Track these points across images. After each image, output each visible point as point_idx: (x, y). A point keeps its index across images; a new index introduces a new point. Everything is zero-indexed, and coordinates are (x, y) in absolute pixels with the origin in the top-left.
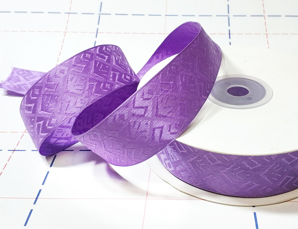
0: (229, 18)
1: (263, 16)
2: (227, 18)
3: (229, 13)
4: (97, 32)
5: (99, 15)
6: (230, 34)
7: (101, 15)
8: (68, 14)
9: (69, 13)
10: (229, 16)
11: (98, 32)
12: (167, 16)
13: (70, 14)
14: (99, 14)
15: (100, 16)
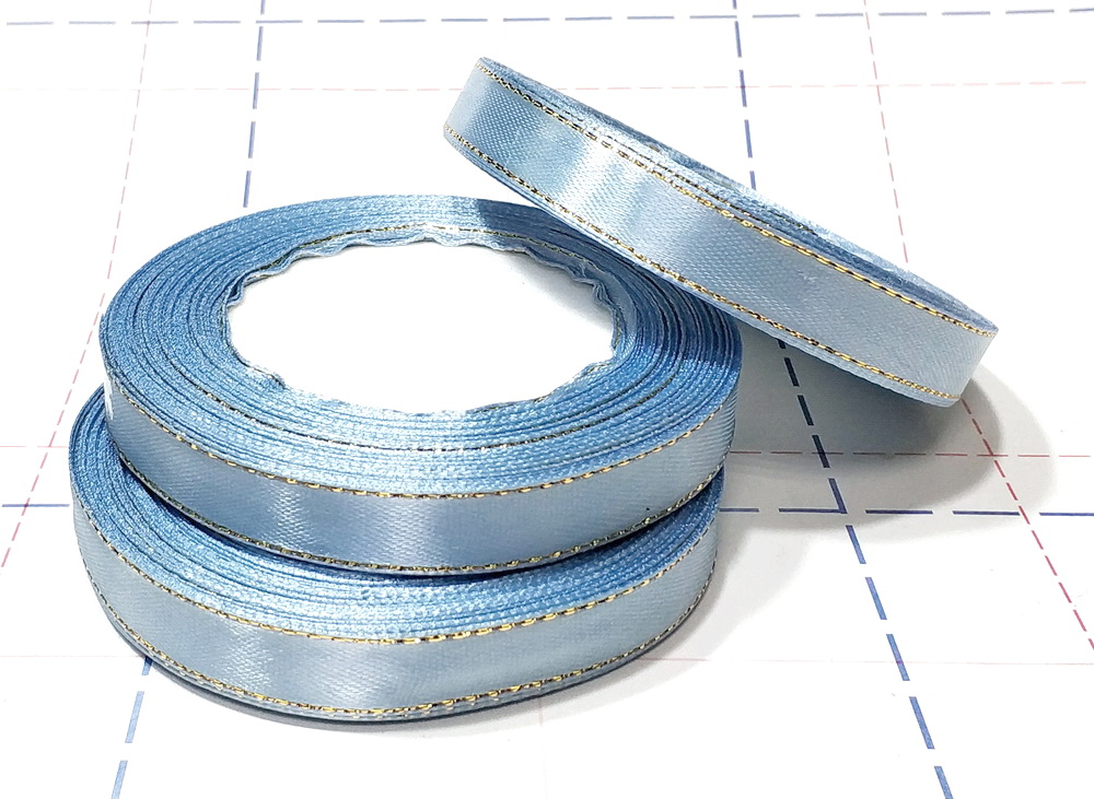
0: (737, 24)
1: (861, 15)
3: (735, 4)
4: (256, 89)
5: (259, 25)
6: (743, 87)
8: (145, 27)
9: (148, 23)
10: (735, 17)
11: (260, 87)
14: (257, 22)
15: (261, 29)
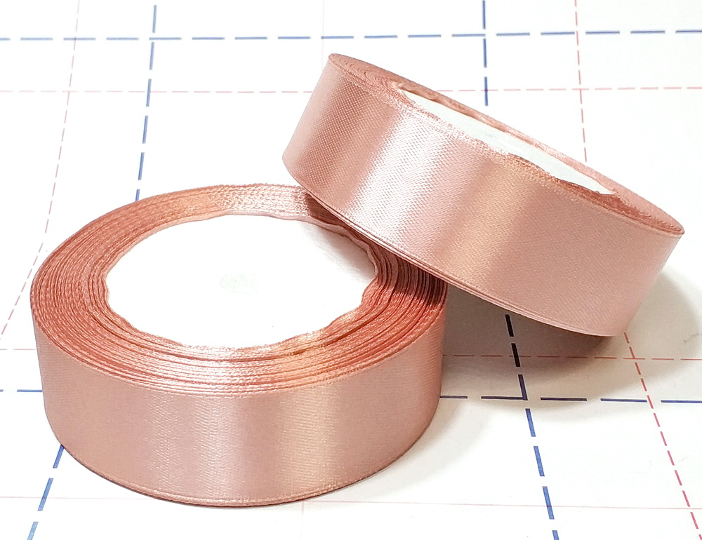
0: (485, 41)
1: (574, 33)
3: (484, 26)
4: (149, 91)
5: (151, 41)
6: (486, 90)
8: (73, 41)
9: (75, 39)
10: (484, 35)
11: (152, 89)
14: (150, 39)
15: (153, 45)
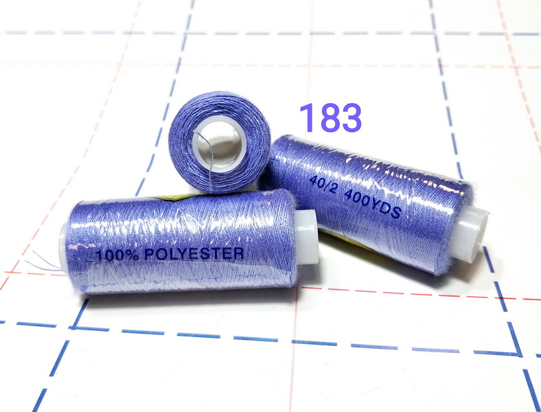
2: (432, 37)
7: (189, 37)
12: (314, 36)
13: (133, 35)
